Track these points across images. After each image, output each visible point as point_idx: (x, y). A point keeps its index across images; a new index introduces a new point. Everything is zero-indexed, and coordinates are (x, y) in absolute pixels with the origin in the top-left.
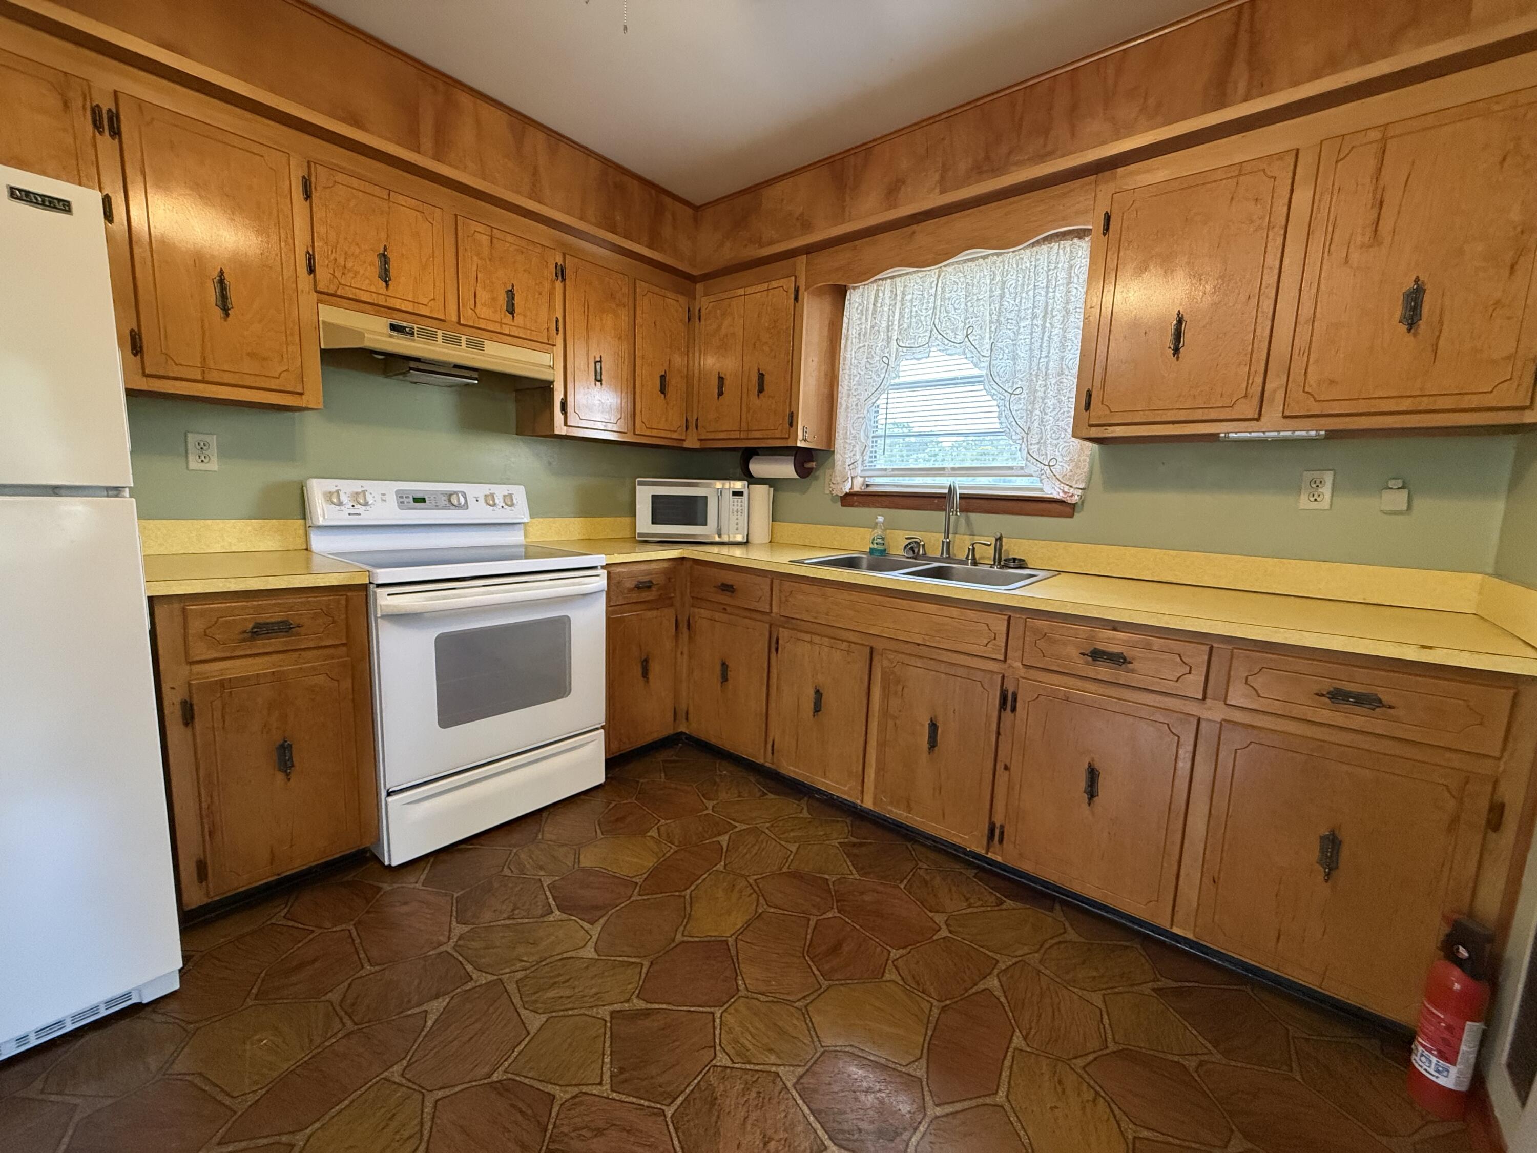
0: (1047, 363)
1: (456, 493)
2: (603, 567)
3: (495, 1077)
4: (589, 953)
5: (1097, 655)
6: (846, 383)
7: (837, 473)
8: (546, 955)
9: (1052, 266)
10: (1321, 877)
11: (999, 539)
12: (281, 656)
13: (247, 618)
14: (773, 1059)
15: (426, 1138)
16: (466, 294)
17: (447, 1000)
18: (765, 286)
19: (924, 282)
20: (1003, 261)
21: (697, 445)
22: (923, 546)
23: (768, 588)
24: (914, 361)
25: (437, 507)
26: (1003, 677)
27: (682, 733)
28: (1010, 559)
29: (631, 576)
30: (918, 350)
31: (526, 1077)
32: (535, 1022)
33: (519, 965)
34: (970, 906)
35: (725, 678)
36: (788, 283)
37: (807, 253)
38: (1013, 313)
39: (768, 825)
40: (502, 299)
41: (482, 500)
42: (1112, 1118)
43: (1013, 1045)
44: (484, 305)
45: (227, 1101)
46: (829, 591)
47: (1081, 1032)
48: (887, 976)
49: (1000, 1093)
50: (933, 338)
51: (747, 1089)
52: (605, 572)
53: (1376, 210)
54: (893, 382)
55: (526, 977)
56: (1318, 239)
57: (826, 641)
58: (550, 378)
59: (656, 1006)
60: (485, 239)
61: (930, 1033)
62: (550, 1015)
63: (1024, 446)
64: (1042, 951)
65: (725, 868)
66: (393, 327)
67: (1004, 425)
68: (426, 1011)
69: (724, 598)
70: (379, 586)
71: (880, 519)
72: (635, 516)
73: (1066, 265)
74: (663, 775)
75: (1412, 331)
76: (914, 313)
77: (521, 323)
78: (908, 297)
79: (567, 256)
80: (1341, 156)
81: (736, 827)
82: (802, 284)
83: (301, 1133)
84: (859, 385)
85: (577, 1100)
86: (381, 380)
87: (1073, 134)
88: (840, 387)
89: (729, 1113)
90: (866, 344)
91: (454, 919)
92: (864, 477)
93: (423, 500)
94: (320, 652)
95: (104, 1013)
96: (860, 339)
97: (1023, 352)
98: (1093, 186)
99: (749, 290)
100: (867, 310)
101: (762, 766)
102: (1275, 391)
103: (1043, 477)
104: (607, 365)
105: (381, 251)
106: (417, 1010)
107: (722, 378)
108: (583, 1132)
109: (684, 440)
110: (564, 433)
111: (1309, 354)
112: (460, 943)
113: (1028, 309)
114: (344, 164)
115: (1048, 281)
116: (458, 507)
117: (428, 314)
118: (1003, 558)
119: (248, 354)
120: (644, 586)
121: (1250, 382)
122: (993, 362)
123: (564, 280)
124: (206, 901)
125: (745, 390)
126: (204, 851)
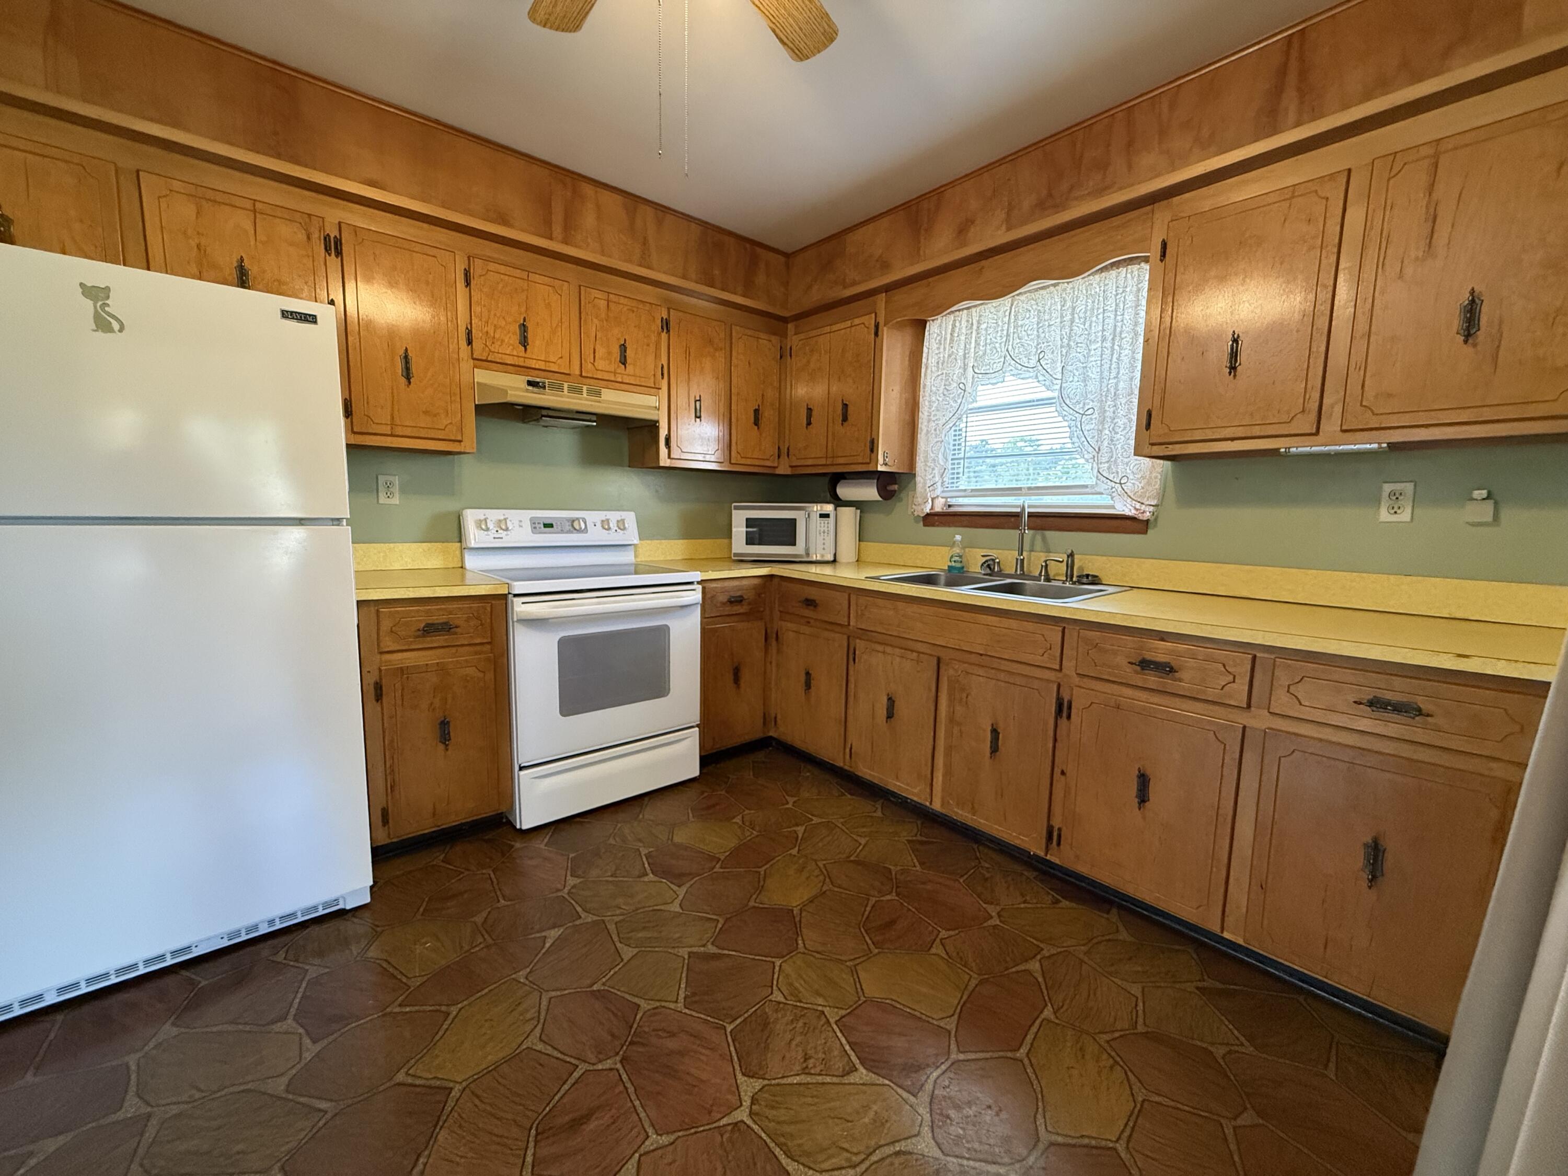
0: (1117, 384)
1: (578, 519)
2: (698, 583)
3: (595, 988)
4: (675, 907)
5: (1145, 664)
6: (926, 408)
7: (918, 494)
8: (639, 906)
9: (1121, 290)
10: (1364, 884)
11: (1071, 555)
12: (442, 651)
13: (421, 618)
14: (820, 1001)
15: (542, 1021)
16: (587, 351)
17: (562, 930)
18: (848, 323)
19: (998, 311)
20: (1073, 288)
21: (788, 472)
22: (999, 563)
23: (846, 602)
24: (990, 386)
25: (562, 532)
26: (1059, 686)
27: (771, 737)
28: (1083, 576)
29: (724, 591)
30: (993, 375)
31: (619, 990)
32: (628, 953)
33: (618, 912)
34: (1025, 902)
35: (808, 685)
36: (870, 320)
37: (886, 292)
38: (1083, 337)
39: (842, 820)
40: (616, 351)
41: (599, 525)
42: (1125, 1082)
43: (1042, 1016)
44: (601, 359)
45: (404, 980)
46: (900, 605)
47: (1113, 1014)
48: (933, 951)
49: (1022, 1051)
50: (1007, 364)
51: (796, 1019)
52: (700, 587)
53: (1430, 224)
54: (970, 406)
55: (623, 920)
56: (1372, 253)
57: (898, 651)
58: (655, 418)
59: (726, 952)
60: (603, 304)
61: (965, 998)
62: (640, 949)
63: (1095, 465)
64: (1090, 945)
65: (798, 853)
66: (530, 383)
67: (1076, 445)
68: (545, 937)
69: (808, 612)
70: (516, 595)
71: (958, 537)
72: (731, 538)
73: (1135, 289)
74: (751, 773)
75: (1470, 341)
76: (988, 341)
77: (632, 372)
78: (984, 326)
79: (671, 310)
80: (1392, 174)
81: (812, 820)
82: (881, 321)
83: (455, 1007)
84: (938, 410)
85: (656, 1011)
86: (521, 425)
87: (1130, 167)
88: (920, 414)
89: (778, 1034)
90: (944, 372)
91: (569, 873)
92: (947, 498)
93: (551, 526)
94: (471, 649)
95: (321, 912)
96: (938, 367)
97: (1094, 374)
98: (1151, 215)
99: (835, 328)
100: (945, 339)
101: (841, 769)
102: (1332, 406)
103: (1114, 494)
104: (705, 403)
105: (522, 322)
106: (538, 935)
107: (810, 409)
108: (660, 1033)
109: (777, 467)
110: (667, 465)
111: (1366, 368)
112: (573, 891)
113: (1098, 332)
114: (496, 256)
115: (1117, 305)
116: (579, 531)
117: (557, 370)
118: (1075, 574)
119: (423, 412)
120: (736, 601)
121: (1307, 396)
122: (1064, 385)
123: (668, 331)
124: (388, 841)
125: (831, 421)
126: (387, 802)
